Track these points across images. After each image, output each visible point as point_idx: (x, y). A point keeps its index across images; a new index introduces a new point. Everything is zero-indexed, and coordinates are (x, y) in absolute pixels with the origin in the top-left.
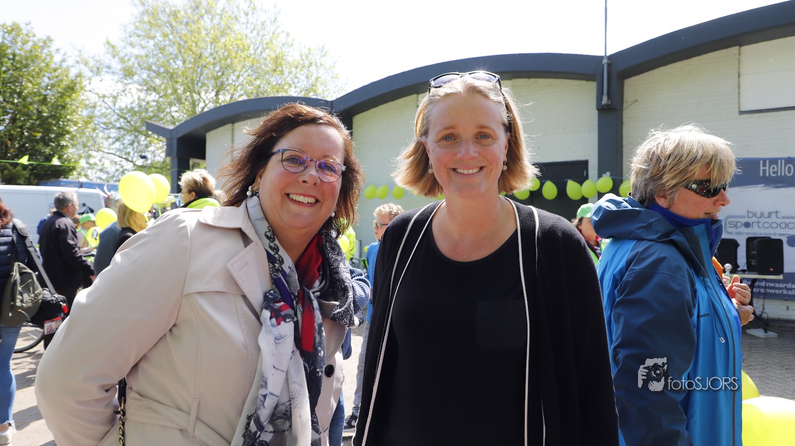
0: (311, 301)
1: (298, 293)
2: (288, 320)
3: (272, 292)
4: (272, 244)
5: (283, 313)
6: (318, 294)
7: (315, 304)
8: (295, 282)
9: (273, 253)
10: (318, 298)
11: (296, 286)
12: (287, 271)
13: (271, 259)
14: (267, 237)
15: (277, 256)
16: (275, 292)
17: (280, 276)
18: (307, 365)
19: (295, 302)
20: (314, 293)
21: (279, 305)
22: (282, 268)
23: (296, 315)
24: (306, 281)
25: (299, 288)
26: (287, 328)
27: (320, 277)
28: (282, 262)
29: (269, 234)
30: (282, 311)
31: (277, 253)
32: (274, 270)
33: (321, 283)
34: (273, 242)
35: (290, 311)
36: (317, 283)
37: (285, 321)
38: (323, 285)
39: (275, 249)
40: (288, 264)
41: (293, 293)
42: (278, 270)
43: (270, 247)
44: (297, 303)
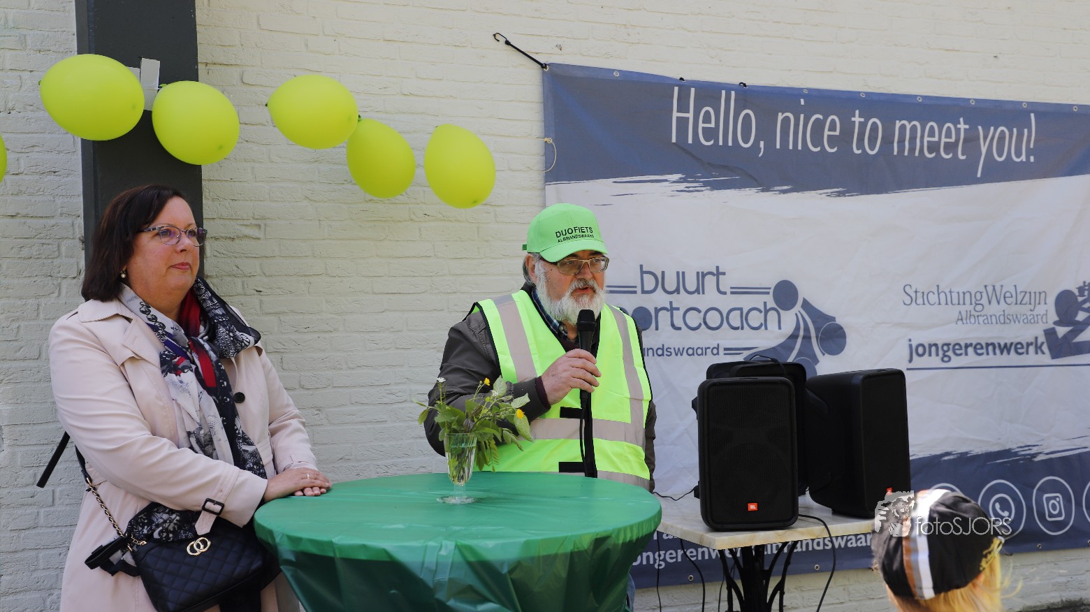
0: (202, 346)
1: (188, 345)
2: (186, 371)
3: (166, 353)
4: (149, 316)
5: (180, 367)
6: (206, 337)
7: (207, 347)
8: (183, 338)
9: (153, 323)
10: (207, 341)
11: (184, 340)
12: (171, 331)
13: (154, 328)
14: (143, 312)
15: (157, 324)
16: (169, 352)
17: (167, 338)
18: (214, 398)
19: (188, 353)
20: (202, 338)
21: (176, 360)
22: (165, 332)
23: (193, 363)
24: (191, 332)
25: (188, 341)
26: (189, 377)
27: (202, 322)
28: (164, 326)
29: (143, 309)
30: (179, 365)
31: (156, 321)
32: (161, 336)
33: (205, 327)
34: (149, 314)
35: (186, 363)
36: (202, 328)
37: (184, 372)
38: (207, 328)
39: (153, 319)
40: (169, 324)
41: (184, 347)
42: (163, 334)
43: (149, 319)
44: (191, 354)
